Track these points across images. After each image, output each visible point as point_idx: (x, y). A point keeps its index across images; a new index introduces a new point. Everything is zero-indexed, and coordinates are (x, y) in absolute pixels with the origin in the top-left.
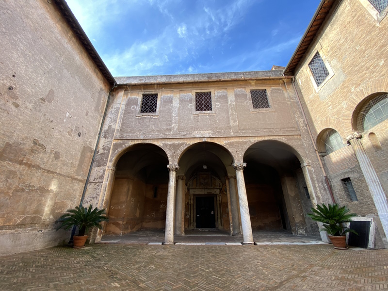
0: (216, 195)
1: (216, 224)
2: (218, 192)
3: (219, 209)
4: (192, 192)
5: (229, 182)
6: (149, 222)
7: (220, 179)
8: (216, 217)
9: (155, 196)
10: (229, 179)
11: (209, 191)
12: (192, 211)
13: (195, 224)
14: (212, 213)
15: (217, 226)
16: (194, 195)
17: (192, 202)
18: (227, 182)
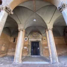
0: (40, 41)
1: (40, 53)
2: (41, 40)
3: (41, 47)
4: (30, 40)
5: (48, 32)
6: (10, 52)
7: (41, 35)
8: (40, 50)
9: (14, 41)
10: (48, 30)
11: (37, 39)
12: (29, 48)
13: (31, 54)
14: (38, 48)
15: (40, 55)
16: (31, 41)
17: (30, 44)
18: (47, 32)
